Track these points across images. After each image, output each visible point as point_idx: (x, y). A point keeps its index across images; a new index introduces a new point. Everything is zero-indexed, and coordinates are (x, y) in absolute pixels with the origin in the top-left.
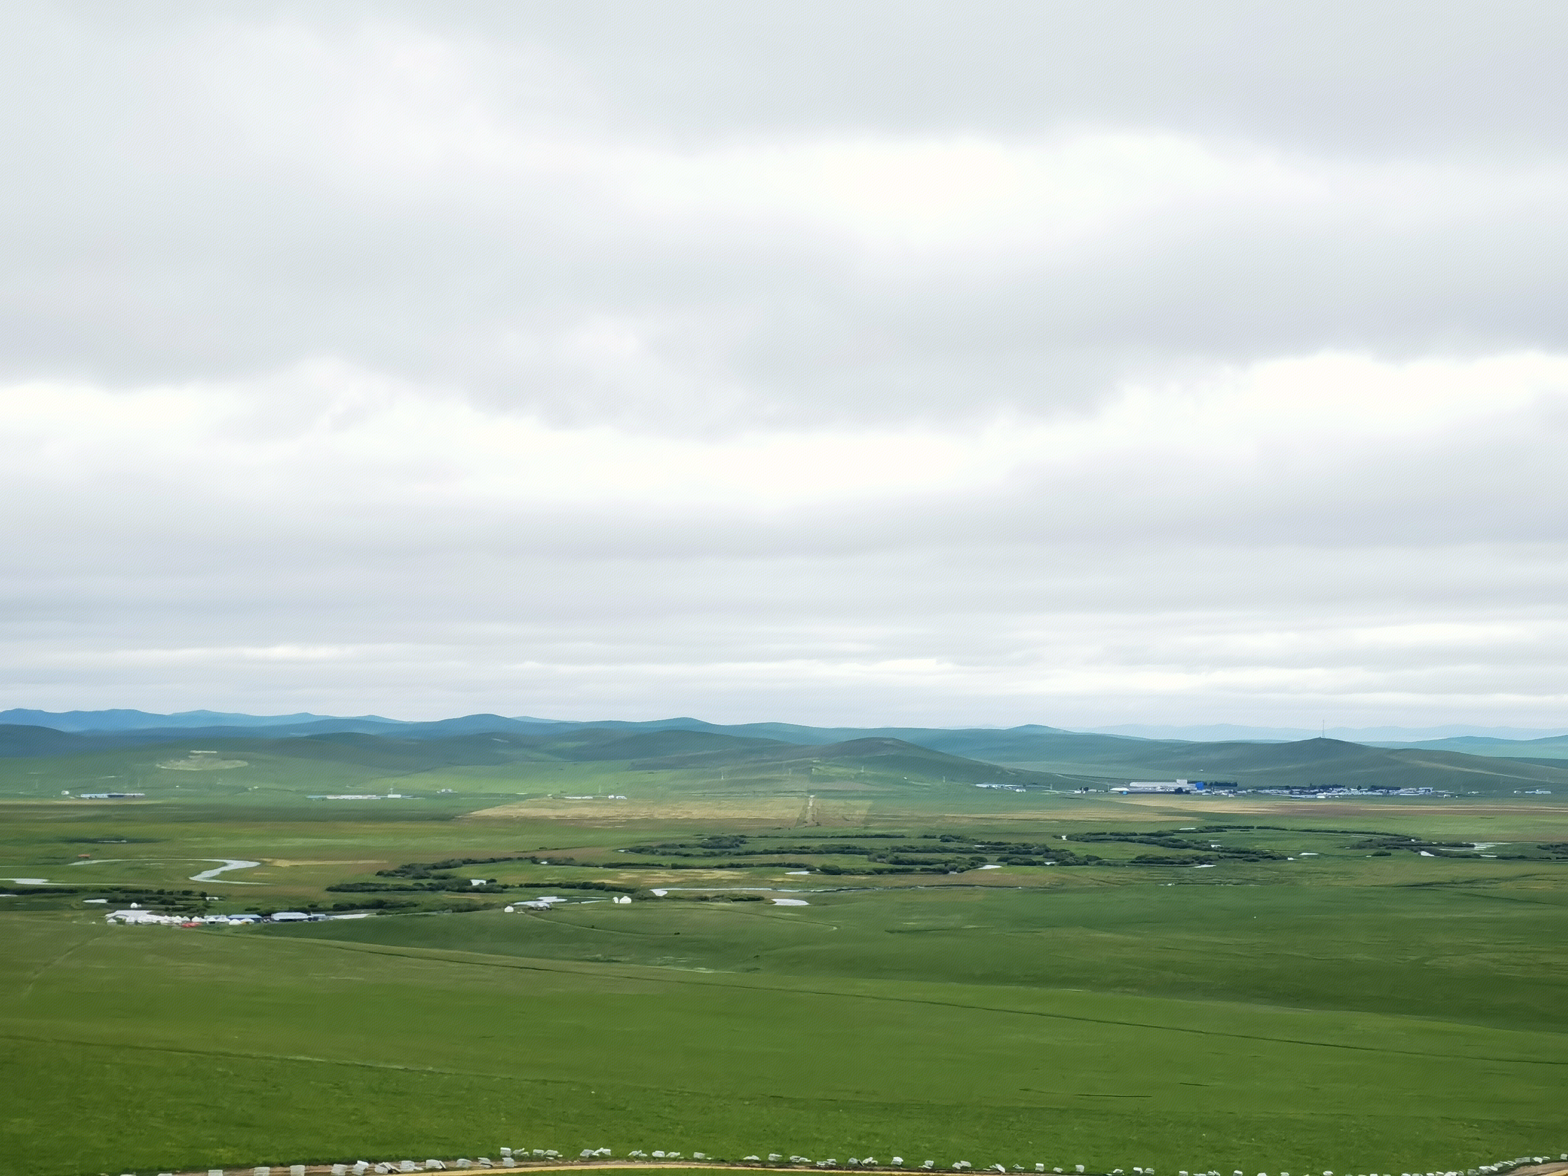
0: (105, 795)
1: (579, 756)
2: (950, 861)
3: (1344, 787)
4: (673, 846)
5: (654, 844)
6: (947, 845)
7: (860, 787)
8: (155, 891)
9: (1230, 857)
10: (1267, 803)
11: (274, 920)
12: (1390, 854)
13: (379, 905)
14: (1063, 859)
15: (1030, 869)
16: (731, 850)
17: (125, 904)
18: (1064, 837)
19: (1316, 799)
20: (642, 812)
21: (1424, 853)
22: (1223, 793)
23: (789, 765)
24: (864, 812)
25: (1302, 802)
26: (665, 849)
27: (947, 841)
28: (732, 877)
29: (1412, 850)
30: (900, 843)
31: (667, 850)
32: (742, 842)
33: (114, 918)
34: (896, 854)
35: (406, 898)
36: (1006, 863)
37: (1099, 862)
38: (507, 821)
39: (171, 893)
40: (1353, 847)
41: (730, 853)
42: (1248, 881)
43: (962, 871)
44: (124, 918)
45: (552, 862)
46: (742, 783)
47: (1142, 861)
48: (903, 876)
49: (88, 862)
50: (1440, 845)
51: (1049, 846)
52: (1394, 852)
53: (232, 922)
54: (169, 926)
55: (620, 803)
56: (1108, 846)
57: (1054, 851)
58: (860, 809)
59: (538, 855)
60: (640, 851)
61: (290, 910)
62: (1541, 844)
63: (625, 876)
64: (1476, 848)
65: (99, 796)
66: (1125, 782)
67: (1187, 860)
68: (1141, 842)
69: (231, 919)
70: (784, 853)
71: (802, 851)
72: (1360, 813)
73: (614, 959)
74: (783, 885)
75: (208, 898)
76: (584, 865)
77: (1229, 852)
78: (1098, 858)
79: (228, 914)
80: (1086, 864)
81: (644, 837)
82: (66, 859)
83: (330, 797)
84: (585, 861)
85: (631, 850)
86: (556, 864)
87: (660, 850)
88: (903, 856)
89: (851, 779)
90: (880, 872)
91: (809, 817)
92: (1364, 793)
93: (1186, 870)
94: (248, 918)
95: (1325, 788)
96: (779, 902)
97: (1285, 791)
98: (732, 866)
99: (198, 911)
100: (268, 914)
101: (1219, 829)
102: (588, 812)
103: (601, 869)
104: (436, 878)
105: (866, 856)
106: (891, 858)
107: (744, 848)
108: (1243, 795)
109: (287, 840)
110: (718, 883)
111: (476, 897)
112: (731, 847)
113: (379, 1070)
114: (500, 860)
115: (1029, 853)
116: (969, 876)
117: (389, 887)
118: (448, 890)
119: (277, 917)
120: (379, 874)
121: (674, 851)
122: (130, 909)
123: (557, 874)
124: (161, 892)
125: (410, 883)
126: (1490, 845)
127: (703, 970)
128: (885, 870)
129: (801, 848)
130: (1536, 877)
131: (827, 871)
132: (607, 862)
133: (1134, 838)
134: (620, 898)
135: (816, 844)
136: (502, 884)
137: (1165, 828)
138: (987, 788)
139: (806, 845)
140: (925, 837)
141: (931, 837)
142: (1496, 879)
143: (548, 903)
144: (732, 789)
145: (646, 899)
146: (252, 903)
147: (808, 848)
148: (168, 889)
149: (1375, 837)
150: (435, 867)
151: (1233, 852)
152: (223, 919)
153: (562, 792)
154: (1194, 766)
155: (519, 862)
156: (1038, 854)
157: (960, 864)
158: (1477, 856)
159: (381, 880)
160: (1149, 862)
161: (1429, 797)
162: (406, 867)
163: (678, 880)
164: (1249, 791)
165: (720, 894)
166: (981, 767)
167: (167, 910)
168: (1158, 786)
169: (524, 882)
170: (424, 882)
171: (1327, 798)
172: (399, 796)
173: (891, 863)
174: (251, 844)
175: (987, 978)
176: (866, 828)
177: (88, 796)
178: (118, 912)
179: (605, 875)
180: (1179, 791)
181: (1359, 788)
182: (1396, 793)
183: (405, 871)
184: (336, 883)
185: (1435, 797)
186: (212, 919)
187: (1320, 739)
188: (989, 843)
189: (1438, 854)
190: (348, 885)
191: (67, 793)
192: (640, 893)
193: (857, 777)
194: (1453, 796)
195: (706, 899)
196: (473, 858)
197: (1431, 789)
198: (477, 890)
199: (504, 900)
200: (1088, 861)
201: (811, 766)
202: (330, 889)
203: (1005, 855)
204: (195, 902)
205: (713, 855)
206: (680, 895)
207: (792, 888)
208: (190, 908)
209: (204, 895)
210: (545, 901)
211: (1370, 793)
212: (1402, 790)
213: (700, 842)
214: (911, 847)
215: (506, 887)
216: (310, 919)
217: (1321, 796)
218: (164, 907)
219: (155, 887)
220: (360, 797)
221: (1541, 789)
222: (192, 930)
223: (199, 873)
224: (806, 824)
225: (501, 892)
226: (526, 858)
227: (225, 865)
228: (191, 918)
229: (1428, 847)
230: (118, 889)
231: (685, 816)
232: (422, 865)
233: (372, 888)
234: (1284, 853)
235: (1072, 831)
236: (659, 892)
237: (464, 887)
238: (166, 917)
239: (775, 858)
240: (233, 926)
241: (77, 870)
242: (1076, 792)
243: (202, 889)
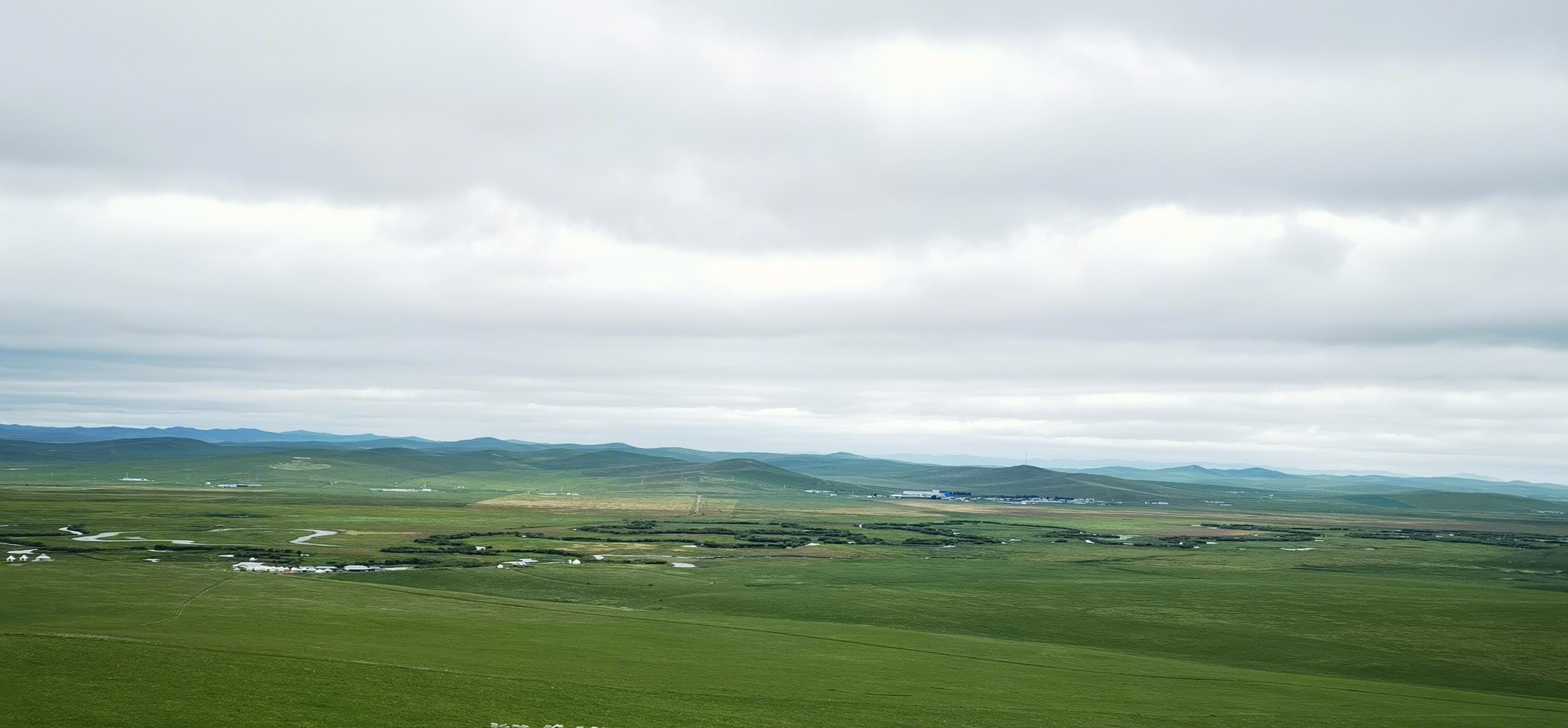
0: (235, 486)
1: (548, 467)
2: (787, 540)
3: (1038, 497)
4: (608, 527)
5: (596, 526)
6: (786, 530)
7: (731, 491)
8: (267, 549)
9: (966, 541)
10: (990, 507)
11: (346, 570)
12: (1066, 541)
13: (415, 562)
14: (859, 540)
15: (838, 546)
16: (647, 530)
17: (246, 558)
18: (860, 526)
19: (1021, 505)
20: (589, 504)
21: (1088, 541)
22: (962, 499)
23: (686, 476)
24: (733, 507)
25: (1012, 507)
26: (604, 529)
27: (786, 527)
28: (646, 548)
29: (1080, 539)
30: (756, 528)
31: (605, 530)
32: (653, 525)
33: (238, 567)
34: (753, 535)
35: (432, 557)
36: (823, 542)
37: (882, 542)
38: (501, 508)
39: (277, 551)
40: (1043, 536)
41: (645, 532)
42: (976, 557)
43: (795, 546)
44: (245, 567)
45: (529, 536)
46: (656, 486)
47: (910, 542)
48: (757, 550)
49: (222, 530)
50: (1098, 536)
51: (850, 531)
52: (1069, 540)
53: (317, 571)
54: (275, 573)
55: (574, 498)
56: (889, 532)
57: (853, 535)
58: (729, 506)
59: (519, 531)
60: (586, 529)
61: (356, 564)
62: (1161, 537)
63: (577, 546)
64: (1121, 538)
65: (231, 486)
66: (901, 491)
67: (938, 542)
68: (909, 530)
69: (317, 569)
70: (680, 533)
71: (692, 532)
72: (1047, 514)
73: (568, 600)
74: (679, 554)
75: (302, 555)
76: (550, 538)
77: (965, 538)
78: (881, 540)
79: (315, 566)
80: (874, 543)
81: (589, 520)
82: (207, 527)
83: (384, 490)
84: (550, 536)
85: (581, 529)
86: (532, 537)
87: (600, 529)
88: (757, 536)
89: (725, 486)
90: (742, 546)
91: (697, 509)
92: (1051, 501)
93: (937, 549)
94: (328, 569)
95: (1026, 498)
96: (677, 565)
97: (1001, 499)
98: (646, 541)
99: (295, 563)
100: (342, 566)
101: (959, 523)
102: (553, 504)
103: (561, 541)
104: (453, 544)
105: (733, 536)
106: (749, 537)
107: (655, 529)
108: (974, 501)
109: (355, 517)
110: (638, 551)
111: (479, 558)
112: (646, 528)
113: (413, 671)
114: (495, 534)
115: (838, 535)
116: (799, 550)
117: (422, 550)
118: (460, 553)
119: (347, 568)
120: (416, 541)
121: (610, 530)
122: (249, 561)
123: (532, 544)
124: (271, 550)
125: (436, 548)
126: (1130, 537)
127: (625, 609)
128: (746, 545)
129: (692, 530)
130: (1159, 558)
131: (708, 545)
132: (565, 537)
133: (905, 527)
134: (573, 560)
135: (701, 527)
136: (496, 549)
137: (925, 522)
138: (813, 493)
139: (695, 528)
140: (772, 524)
141: (775, 524)
142: (1132, 558)
143: (526, 563)
144: (648, 490)
145: (590, 561)
146: (331, 559)
147: (696, 530)
148: (275, 548)
149: (1057, 530)
150: (452, 538)
151: (968, 538)
152: (312, 569)
153: (537, 490)
154: (945, 482)
155: (508, 535)
156: (844, 536)
157: (793, 542)
158: (1122, 544)
159: (417, 545)
160: (914, 543)
161: (1092, 505)
162: (433, 537)
163: (611, 549)
164: (978, 498)
165: (638, 559)
166: (809, 479)
167: (274, 562)
168: (921, 494)
169: (510, 549)
170: (445, 547)
171: (1028, 504)
172: (430, 490)
173: (749, 540)
174: (332, 519)
175: (809, 617)
176: (734, 517)
177: (223, 485)
178: (241, 563)
179: (564, 545)
180: (934, 497)
181: (1048, 498)
182: (1071, 501)
183: (433, 539)
184: (387, 547)
185: (1096, 505)
186: (304, 569)
187: (1024, 466)
188: (812, 529)
189: (1096, 541)
190: (395, 548)
191: (209, 483)
192: (586, 558)
193: (730, 484)
194: (1107, 505)
195: (629, 562)
196: (478, 532)
197: (1093, 500)
198: (479, 553)
199: (498, 560)
200: (875, 541)
201: (700, 476)
202: (383, 551)
203: (822, 537)
204: (293, 558)
205: (634, 533)
206: (613, 559)
207: (685, 555)
208: (289, 561)
209: (299, 553)
210: (524, 562)
211: (1054, 501)
212: (1075, 500)
213: (626, 525)
214: (762, 530)
215: (499, 551)
216: (369, 570)
217: (1024, 503)
218: (272, 560)
219: (267, 547)
220: (404, 490)
221: (1162, 501)
222: (290, 576)
223: (297, 538)
224: (695, 514)
225: (495, 555)
226: (512, 533)
227: (314, 533)
228: (290, 568)
229: (1090, 537)
230: (242, 548)
231: (617, 508)
232: (443, 536)
233: (411, 550)
234: (999, 539)
235: (867, 522)
236: (599, 557)
237: (471, 551)
238: (274, 567)
239: (674, 536)
240: (318, 574)
241: (215, 534)
242: (869, 497)
243: (298, 549)
